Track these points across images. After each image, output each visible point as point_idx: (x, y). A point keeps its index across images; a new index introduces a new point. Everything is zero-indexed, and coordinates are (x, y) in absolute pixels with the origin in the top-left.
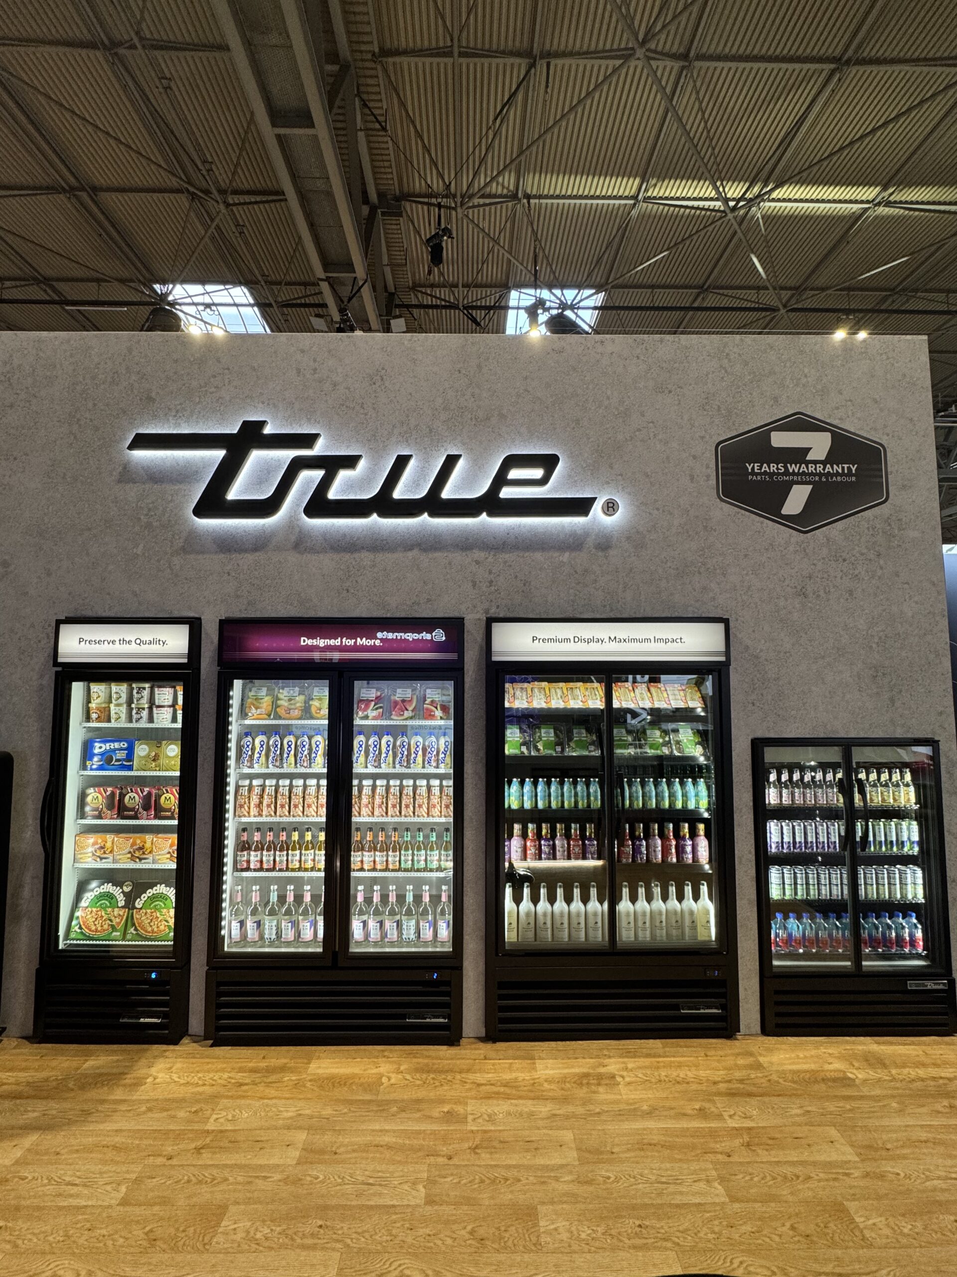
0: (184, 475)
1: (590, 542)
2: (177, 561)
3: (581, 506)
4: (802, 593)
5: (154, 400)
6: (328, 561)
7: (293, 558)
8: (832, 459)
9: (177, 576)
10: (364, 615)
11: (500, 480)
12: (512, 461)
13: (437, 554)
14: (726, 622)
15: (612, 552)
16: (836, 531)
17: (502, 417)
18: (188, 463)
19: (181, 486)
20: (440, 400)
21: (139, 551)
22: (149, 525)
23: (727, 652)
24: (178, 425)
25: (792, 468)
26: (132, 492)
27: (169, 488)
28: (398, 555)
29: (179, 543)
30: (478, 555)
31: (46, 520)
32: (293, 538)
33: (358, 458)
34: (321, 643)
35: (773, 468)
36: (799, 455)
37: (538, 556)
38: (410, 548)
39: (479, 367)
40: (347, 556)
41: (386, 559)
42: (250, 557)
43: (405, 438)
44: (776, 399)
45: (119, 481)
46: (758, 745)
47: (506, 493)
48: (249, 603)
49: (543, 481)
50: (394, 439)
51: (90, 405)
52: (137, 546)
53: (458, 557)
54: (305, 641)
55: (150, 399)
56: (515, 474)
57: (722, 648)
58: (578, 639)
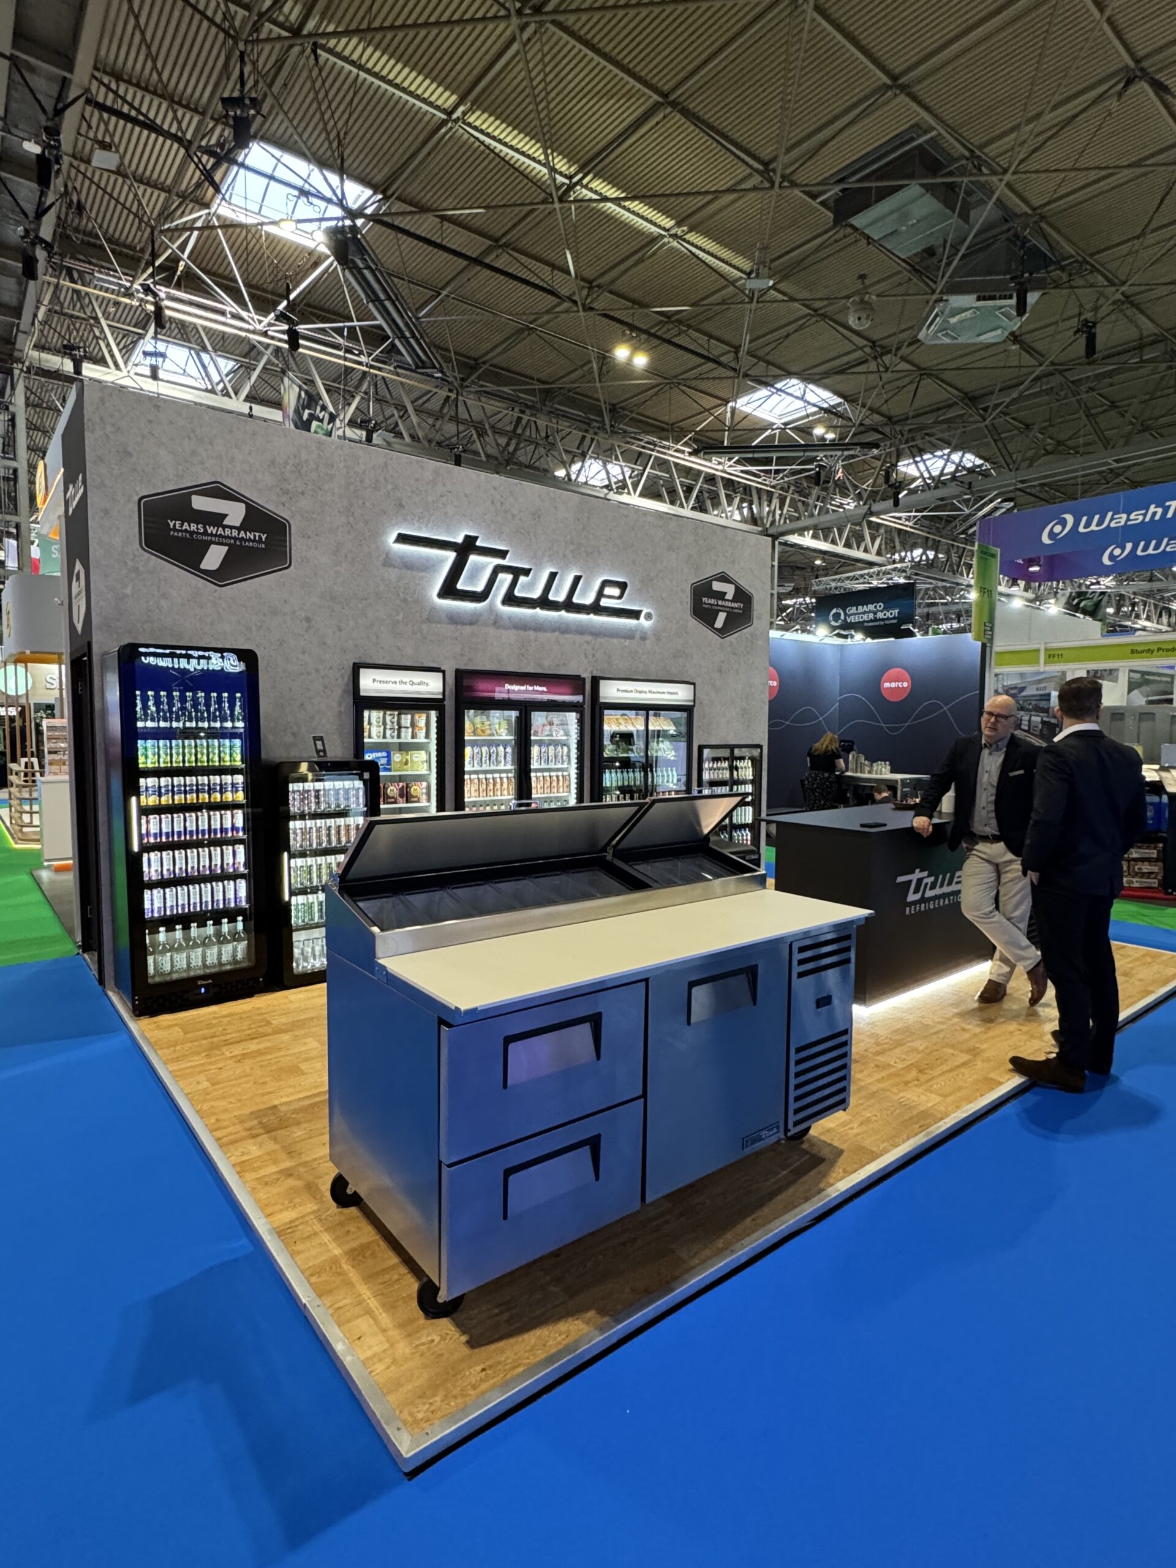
0: (428, 567)
1: (638, 636)
2: (425, 627)
3: (635, 615)
4: (720, 671)
5: (403, 507)
6: (511, 636)
7: (492, 631)
8: (734, 600)
9: (425, 638)
10: (532, 671)
11: (600, 594)
12: (605, 583)
13: (568, 636)
14: (694, 684)
15: (648, 642)
16: (733, 638)
17: (599, 552)
18: (428, 559)
19: (424, 574)
20: (569, 537)
21: (400, 617)
22: (405, 600)
23: (694, 701)
24: (420, 529)
25: (720, 603)
26: (392, 574)
27: (415, 573)
28: (548, 635)
29: (425, 615)
30: (588, 638)
31: (336, 588)
32: (493, 617)
33: (530, 570)
34: (516, 688)
35: (712, 601)
36: (721, 595)
37: (615, 641)
38: (554, 631)
39: (589, 518)
40: (522, 633)
41: (543, 636)
42: (468, 629)
43: (551, 560)
44: (715, 562)
45: (384, 565)
46: (701, 748)
47: (604, 602)
48: (470, 660)
49: (620, 597)
50: (546, 559)
51: (361, 502)
52: (398, 614)
53: (578, 638)
54: (507, 686)
55: (401, 506)
56: (608, 591)
57: (692, 698)
58: (636, 691)
